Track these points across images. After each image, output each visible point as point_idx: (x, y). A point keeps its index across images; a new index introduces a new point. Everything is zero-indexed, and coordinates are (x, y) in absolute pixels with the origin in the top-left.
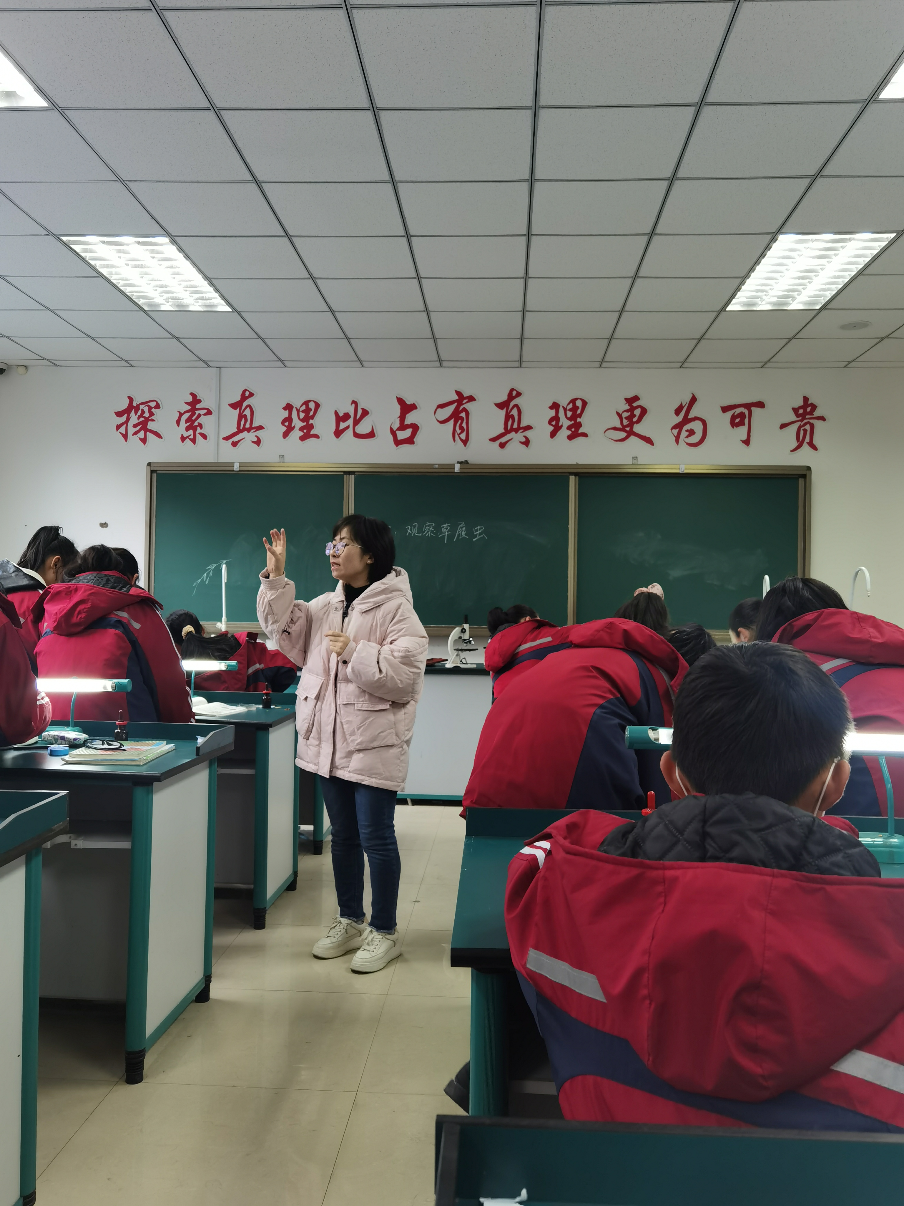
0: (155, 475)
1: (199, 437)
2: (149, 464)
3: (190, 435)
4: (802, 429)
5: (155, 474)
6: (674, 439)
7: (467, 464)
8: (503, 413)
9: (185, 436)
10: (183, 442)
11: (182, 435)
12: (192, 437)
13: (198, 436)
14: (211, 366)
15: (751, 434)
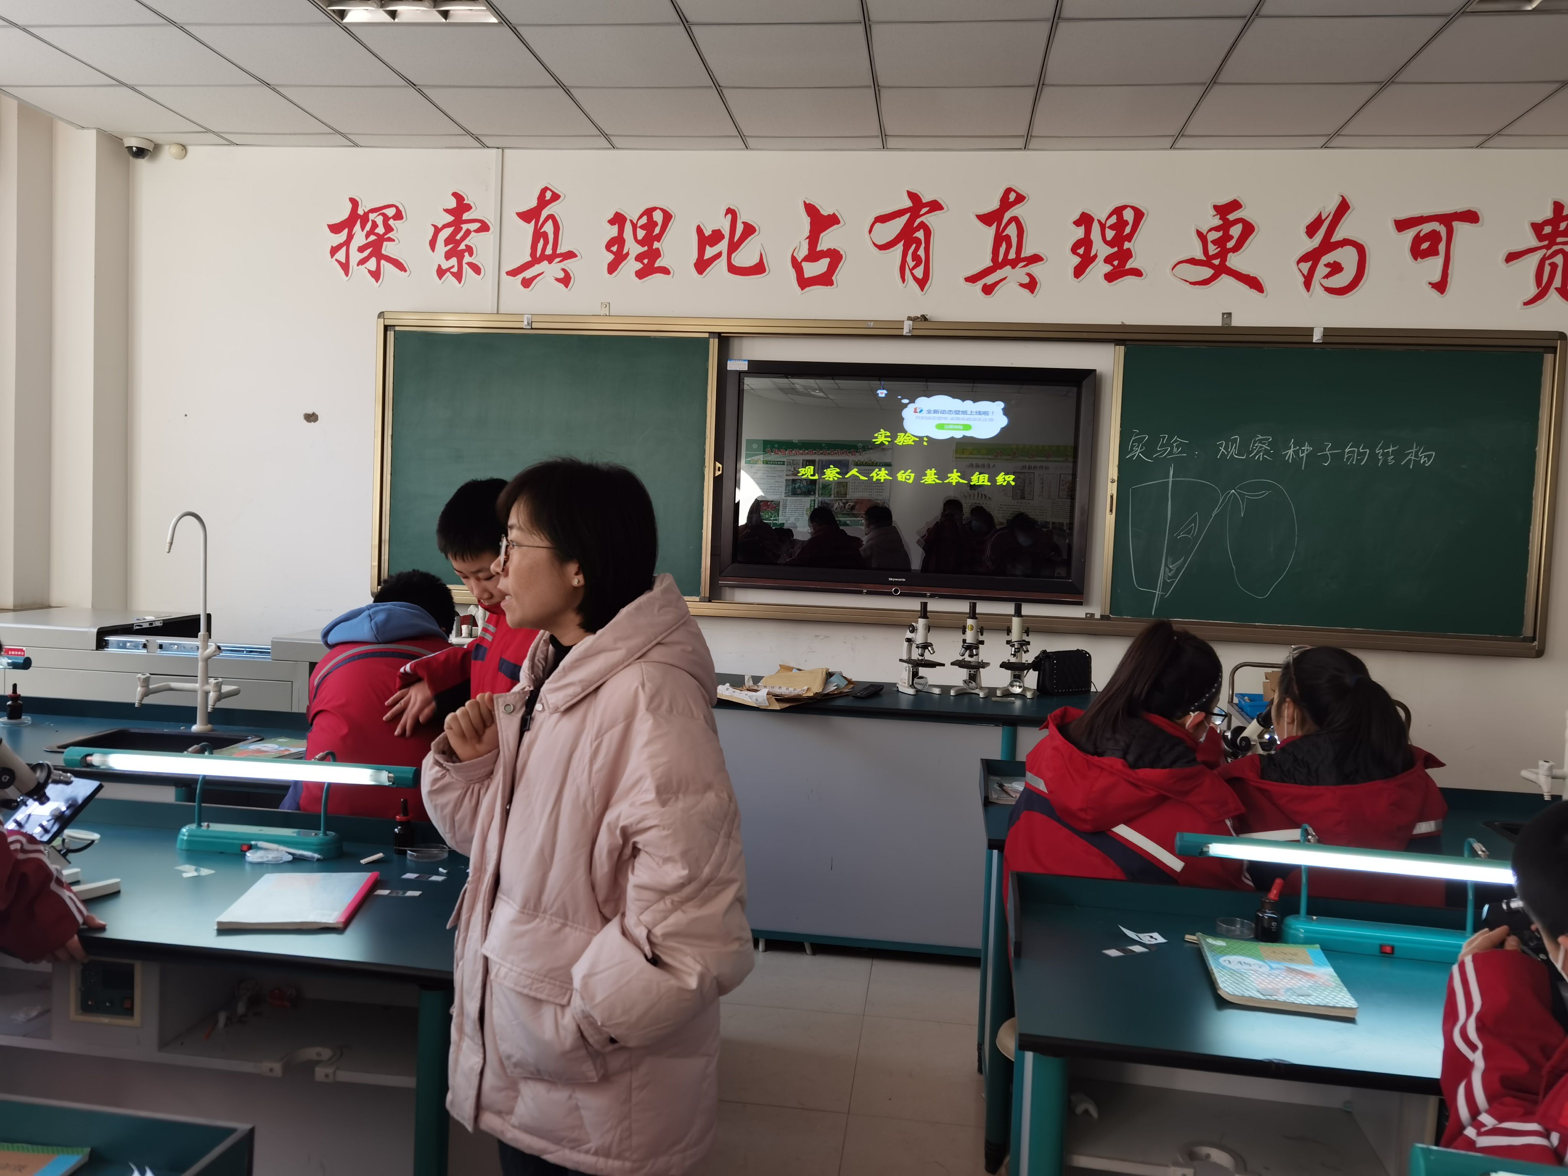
0: (391, 335)
1: (467, 271)
2: (381, 315)
3: (453, 267)
4: (1548, 262)
5: (392, 333)
6: (1302, 279)
7: (925, 320)
8: (990, 232)
9: (444, 267)
10: (440, 279)
11: (439, 266)
12: (455, 270)
13: (465, 267)
14: (488, 146)
15: (1450, 271)
